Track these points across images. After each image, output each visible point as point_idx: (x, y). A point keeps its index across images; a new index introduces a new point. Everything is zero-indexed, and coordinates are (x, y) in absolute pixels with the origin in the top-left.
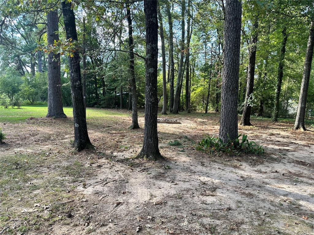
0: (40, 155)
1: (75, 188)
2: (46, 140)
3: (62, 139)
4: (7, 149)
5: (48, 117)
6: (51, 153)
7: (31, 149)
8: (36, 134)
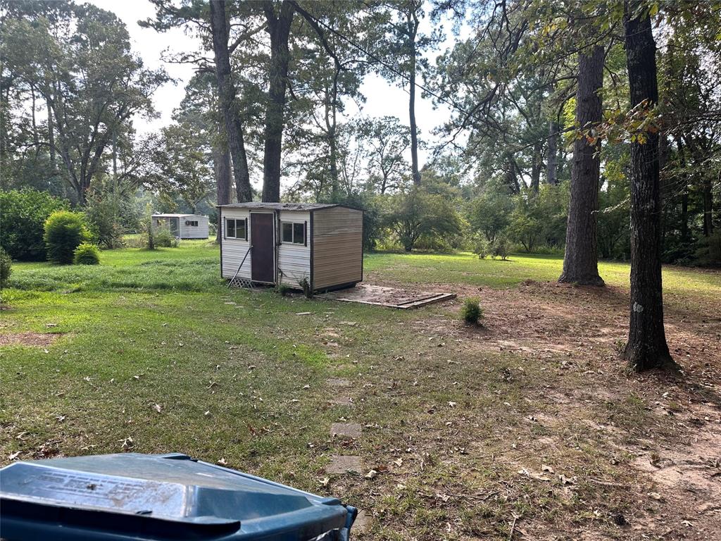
0: (549, 364)
1: (630, 457)
2: (559, 332)
3: (594, 336)
4: (486, 339)
5: (563, 282)
6: (571, 364)
7: (530, 347)
8: (539, 316)
